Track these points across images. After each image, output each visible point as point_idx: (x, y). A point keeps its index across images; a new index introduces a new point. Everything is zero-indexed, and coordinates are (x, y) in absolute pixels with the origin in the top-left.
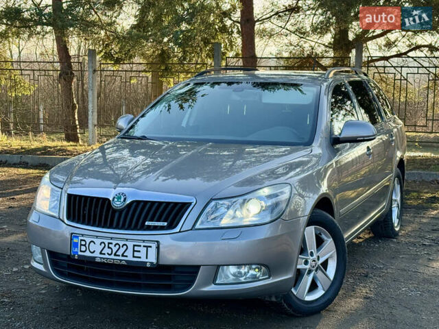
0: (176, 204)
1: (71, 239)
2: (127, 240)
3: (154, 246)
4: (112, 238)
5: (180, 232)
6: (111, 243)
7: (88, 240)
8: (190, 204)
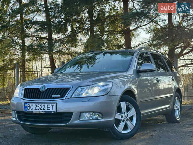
0: (64, 88)
1: (25, 105)
2: (45, 103)
3: (55, 105)
4: (39, 103)
5: (65, 99)
6: (39, 105)
7: (30, 104)
8: (70, 88)
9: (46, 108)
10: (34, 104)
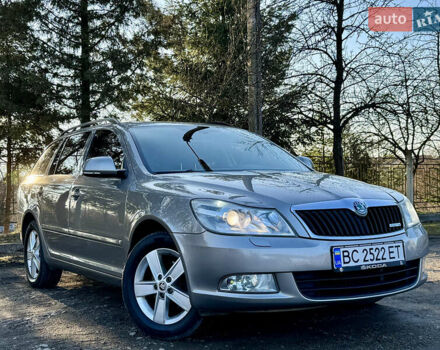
1: (332, 253)
2: (383, 243)
3: (401, 244)
4: (372, 244)
6: (372, 249)
9: (387, 256)
10: (360, 249)
